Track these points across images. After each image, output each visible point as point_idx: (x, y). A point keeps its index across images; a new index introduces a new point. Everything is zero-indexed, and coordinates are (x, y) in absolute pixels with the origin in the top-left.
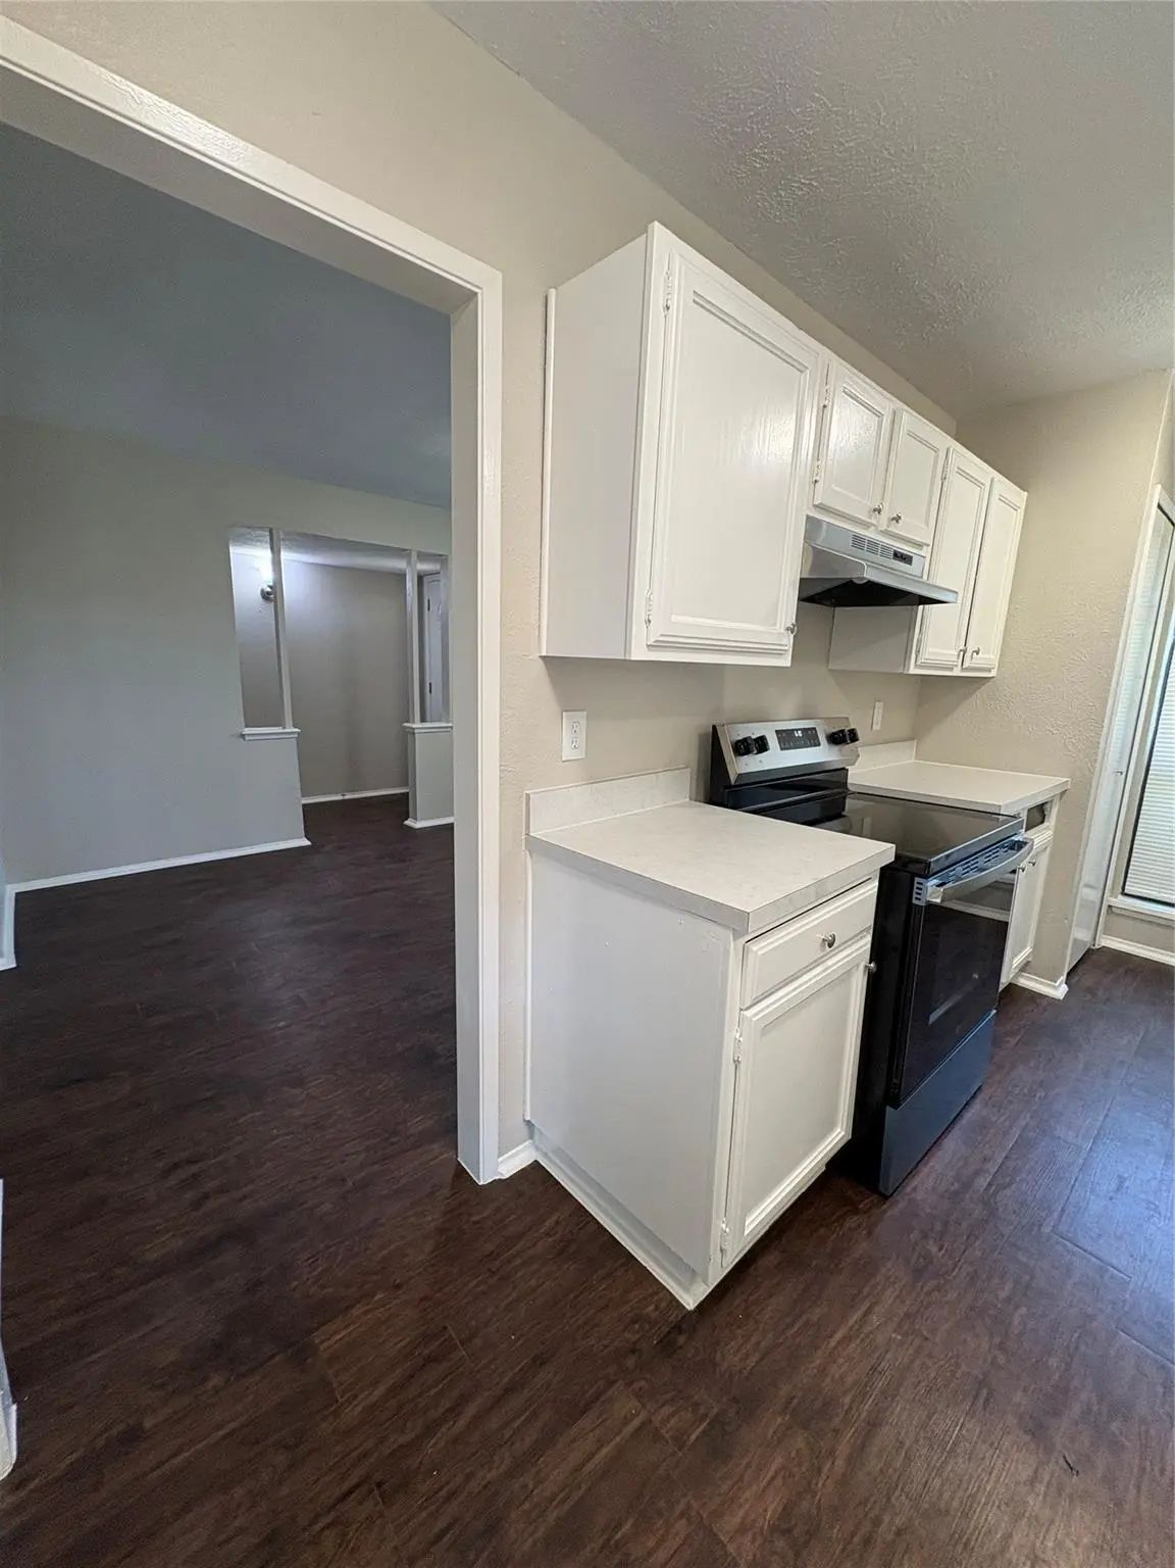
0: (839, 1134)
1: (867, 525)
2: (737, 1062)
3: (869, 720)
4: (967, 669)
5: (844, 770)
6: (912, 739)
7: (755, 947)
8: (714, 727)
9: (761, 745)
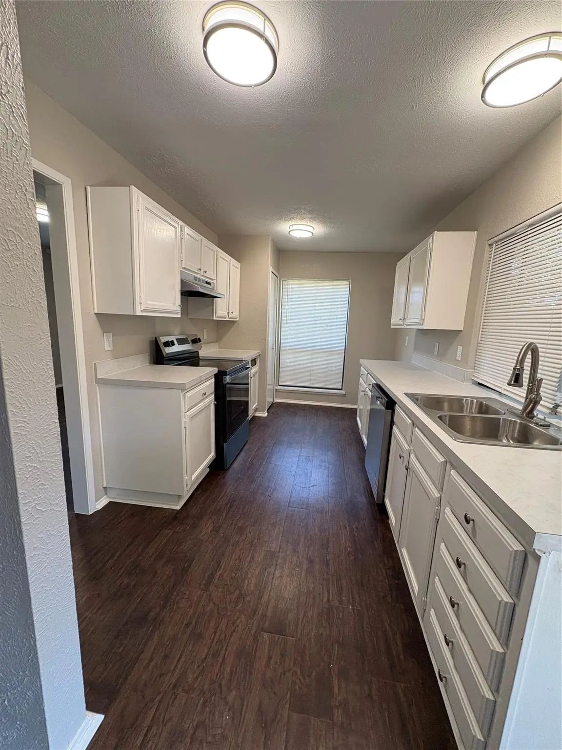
0: (212, 455)
1: (198, 274)
2: (185, 428)
3: (204, 336)
4: (230, 318)
5: (198, 352)
6: (217, 342)
7: (187, 394)
8: (156, 338)
9: (172, 344)
